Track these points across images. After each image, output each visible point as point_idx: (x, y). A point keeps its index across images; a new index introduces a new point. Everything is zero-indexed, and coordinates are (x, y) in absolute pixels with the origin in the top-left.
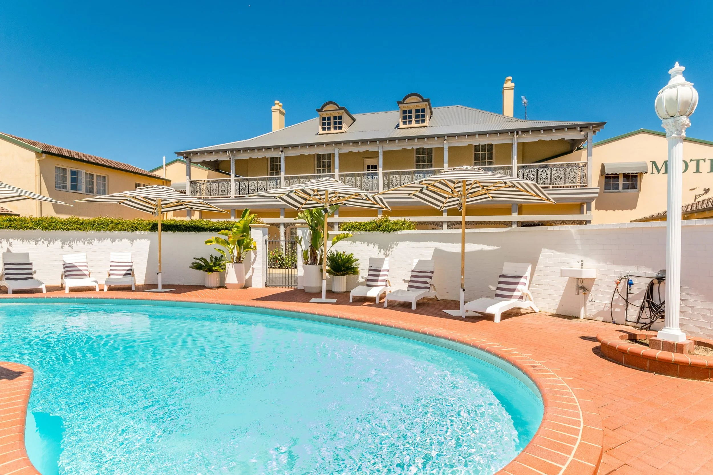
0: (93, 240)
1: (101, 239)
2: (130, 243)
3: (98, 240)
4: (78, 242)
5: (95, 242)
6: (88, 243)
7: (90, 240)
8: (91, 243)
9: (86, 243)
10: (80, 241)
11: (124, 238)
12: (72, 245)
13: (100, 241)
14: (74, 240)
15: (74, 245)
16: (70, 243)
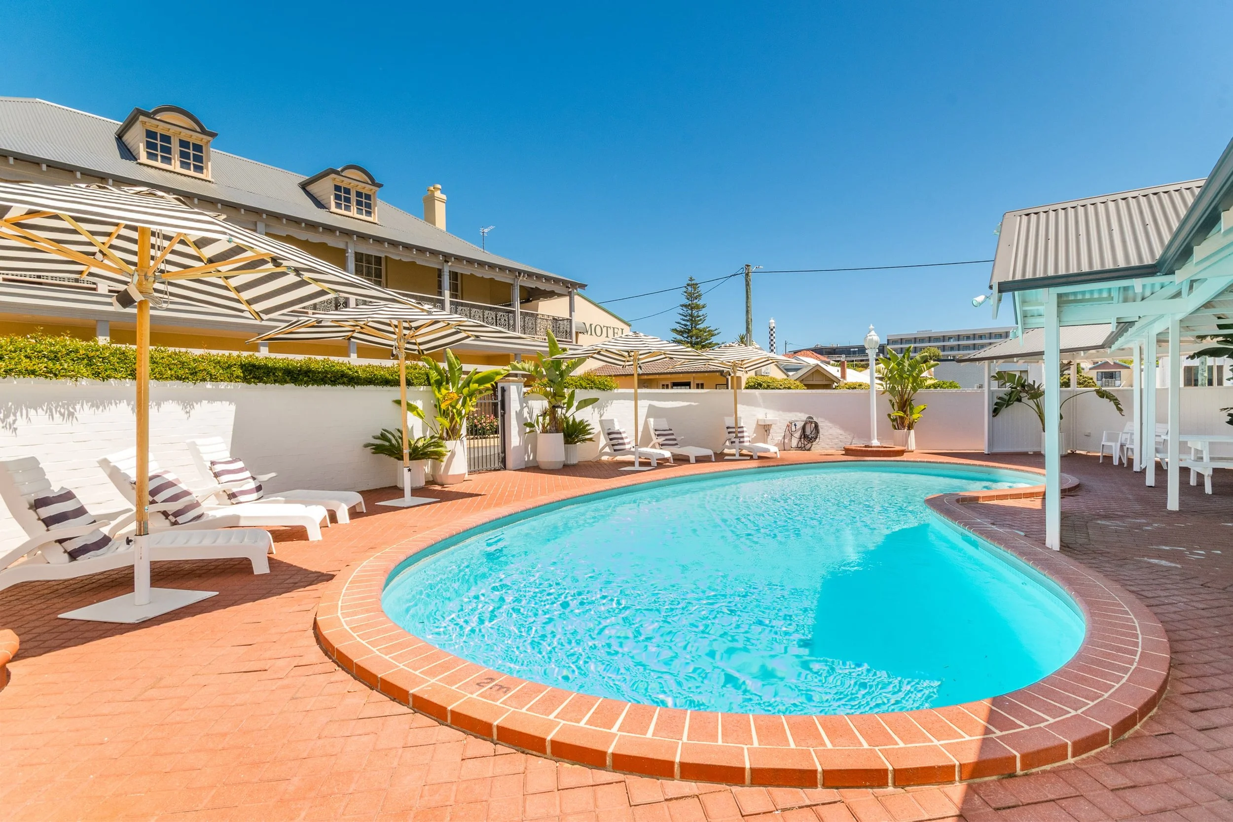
0: (78, 407)
1: (102, 403)
2: (183, 412)
3: (92, 406)
4: (32, 412)
5: (84, 412)
6: (63, 415)
7: (68, 405)
8: (71, 414)
9: (57, 416)
10: (40, 411)
11: (167, 400)
12: (14, 421)
13: (98, 408)
14: (18, 406)
15: (21, 423)
16: (6, 416)
